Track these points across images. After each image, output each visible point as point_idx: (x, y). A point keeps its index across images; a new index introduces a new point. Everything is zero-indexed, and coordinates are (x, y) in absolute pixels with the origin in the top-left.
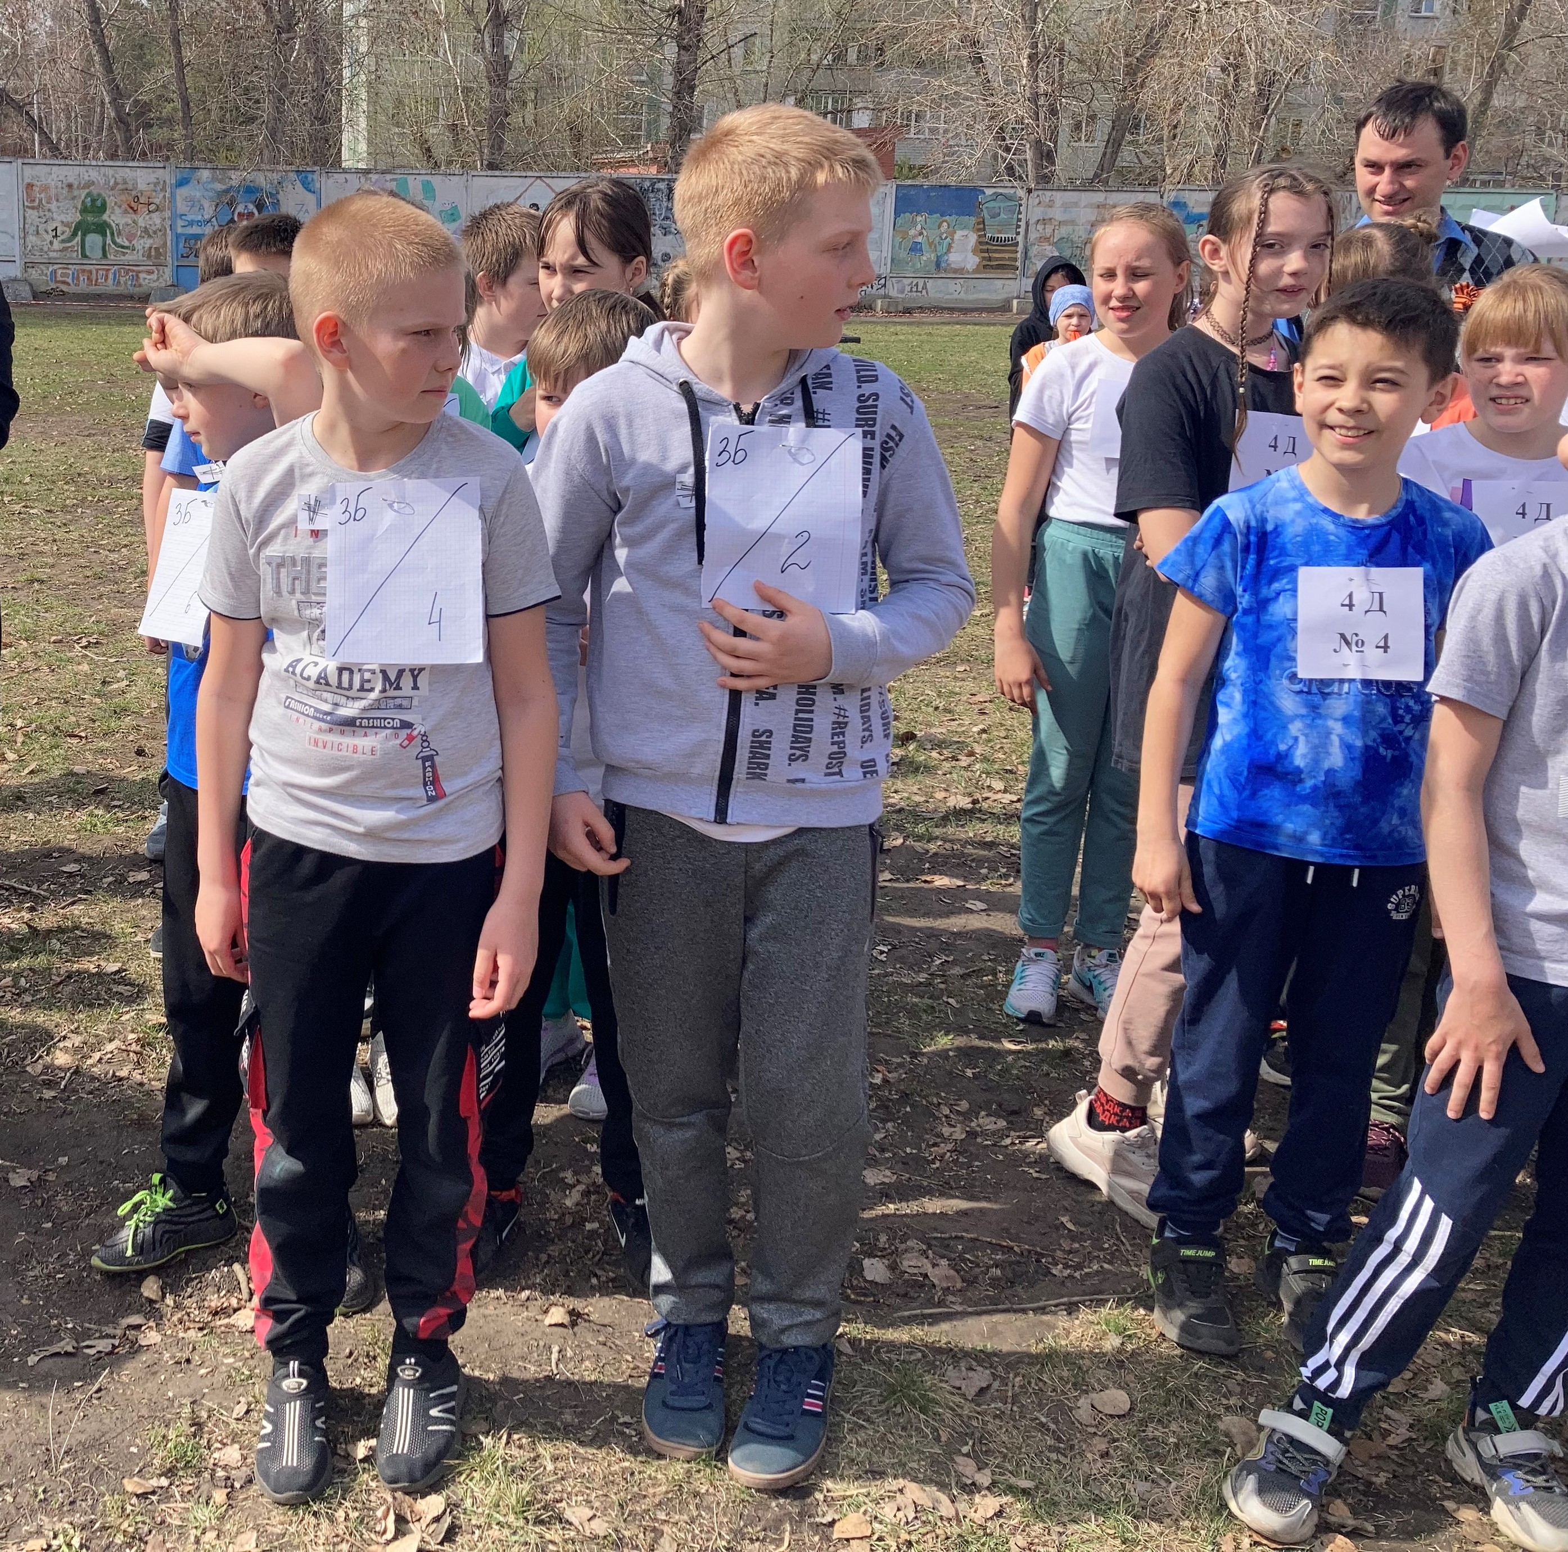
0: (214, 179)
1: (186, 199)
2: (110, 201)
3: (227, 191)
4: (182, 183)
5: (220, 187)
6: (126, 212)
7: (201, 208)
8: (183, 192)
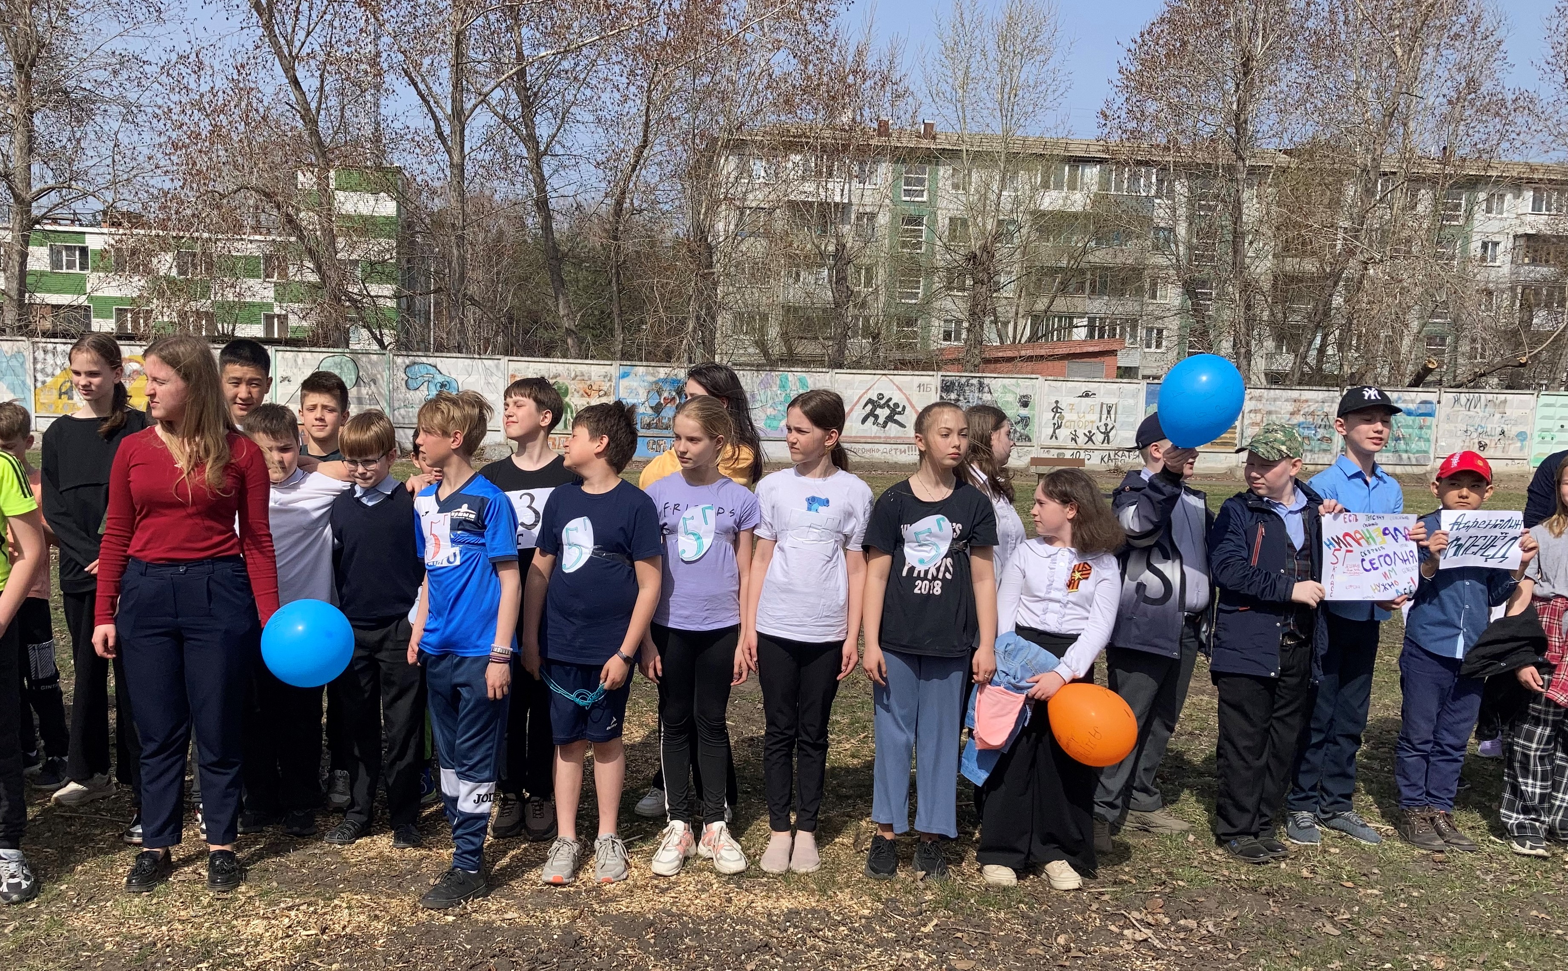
0: (647, 373)
1: (626, 388)
2: (571, 388)
3: (656, 383)
4: (625, 375)
5: (652, 379)
6: (582, 396)
7: (637, 394)
8: (624, 383)
